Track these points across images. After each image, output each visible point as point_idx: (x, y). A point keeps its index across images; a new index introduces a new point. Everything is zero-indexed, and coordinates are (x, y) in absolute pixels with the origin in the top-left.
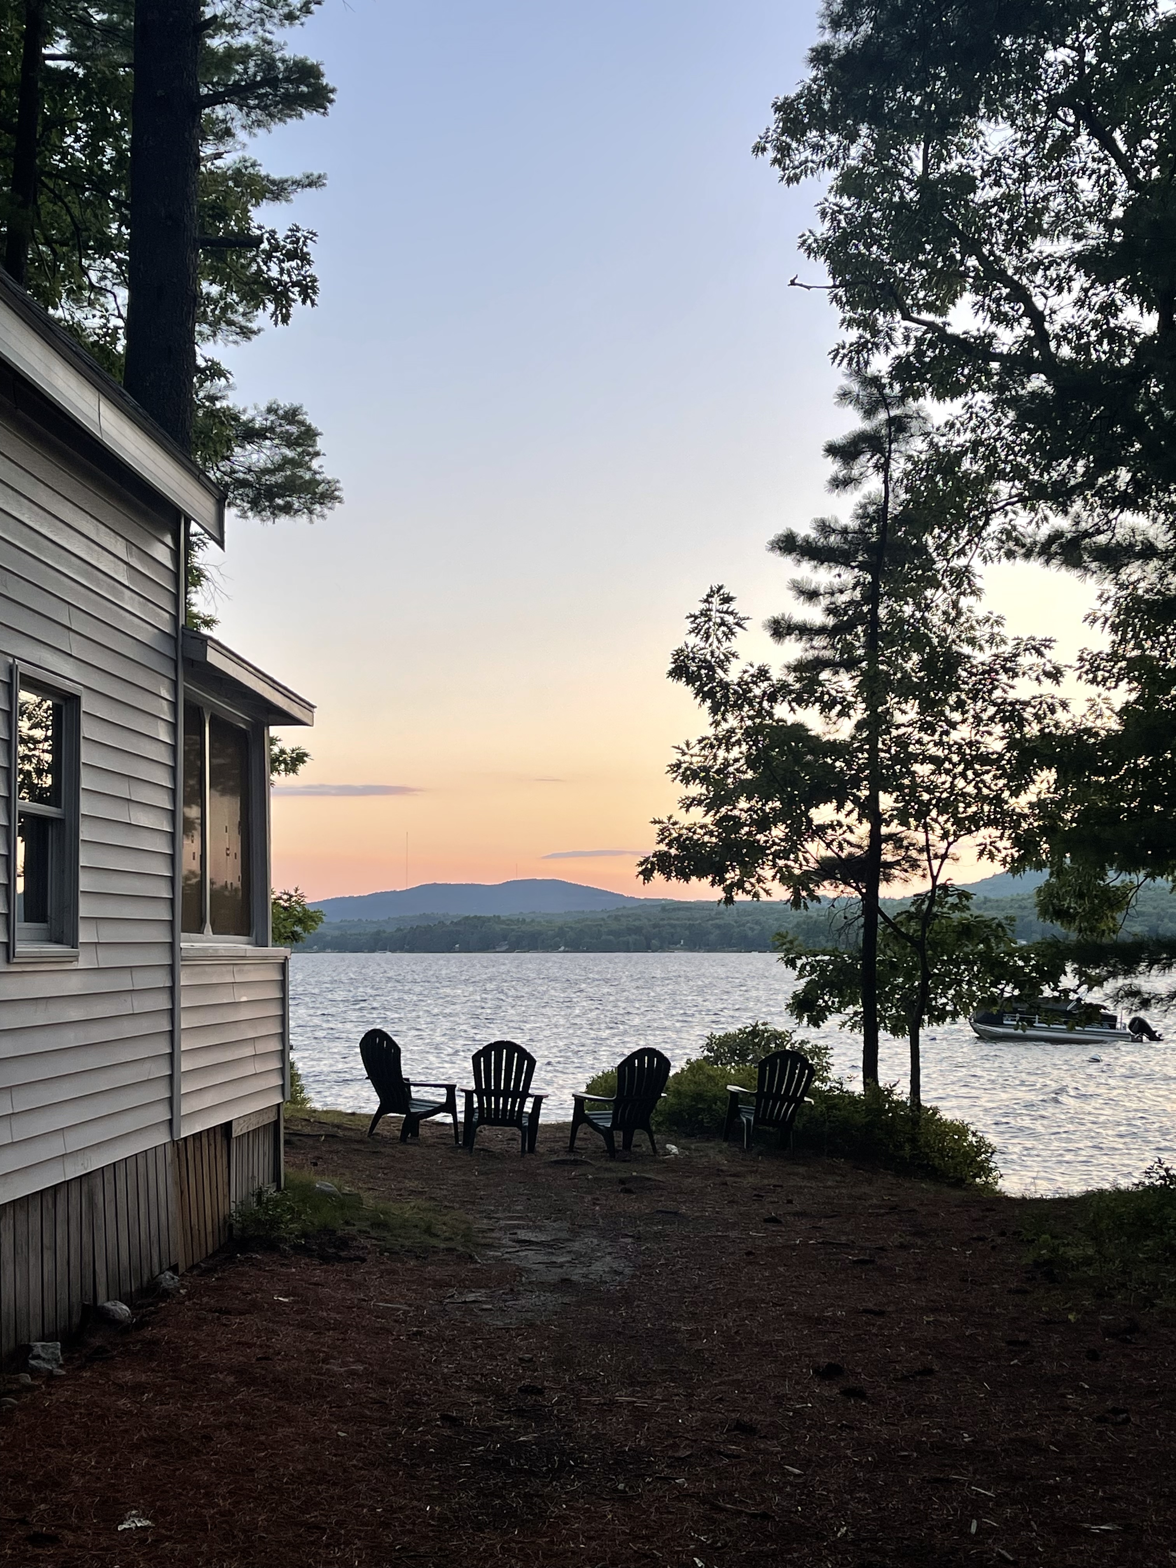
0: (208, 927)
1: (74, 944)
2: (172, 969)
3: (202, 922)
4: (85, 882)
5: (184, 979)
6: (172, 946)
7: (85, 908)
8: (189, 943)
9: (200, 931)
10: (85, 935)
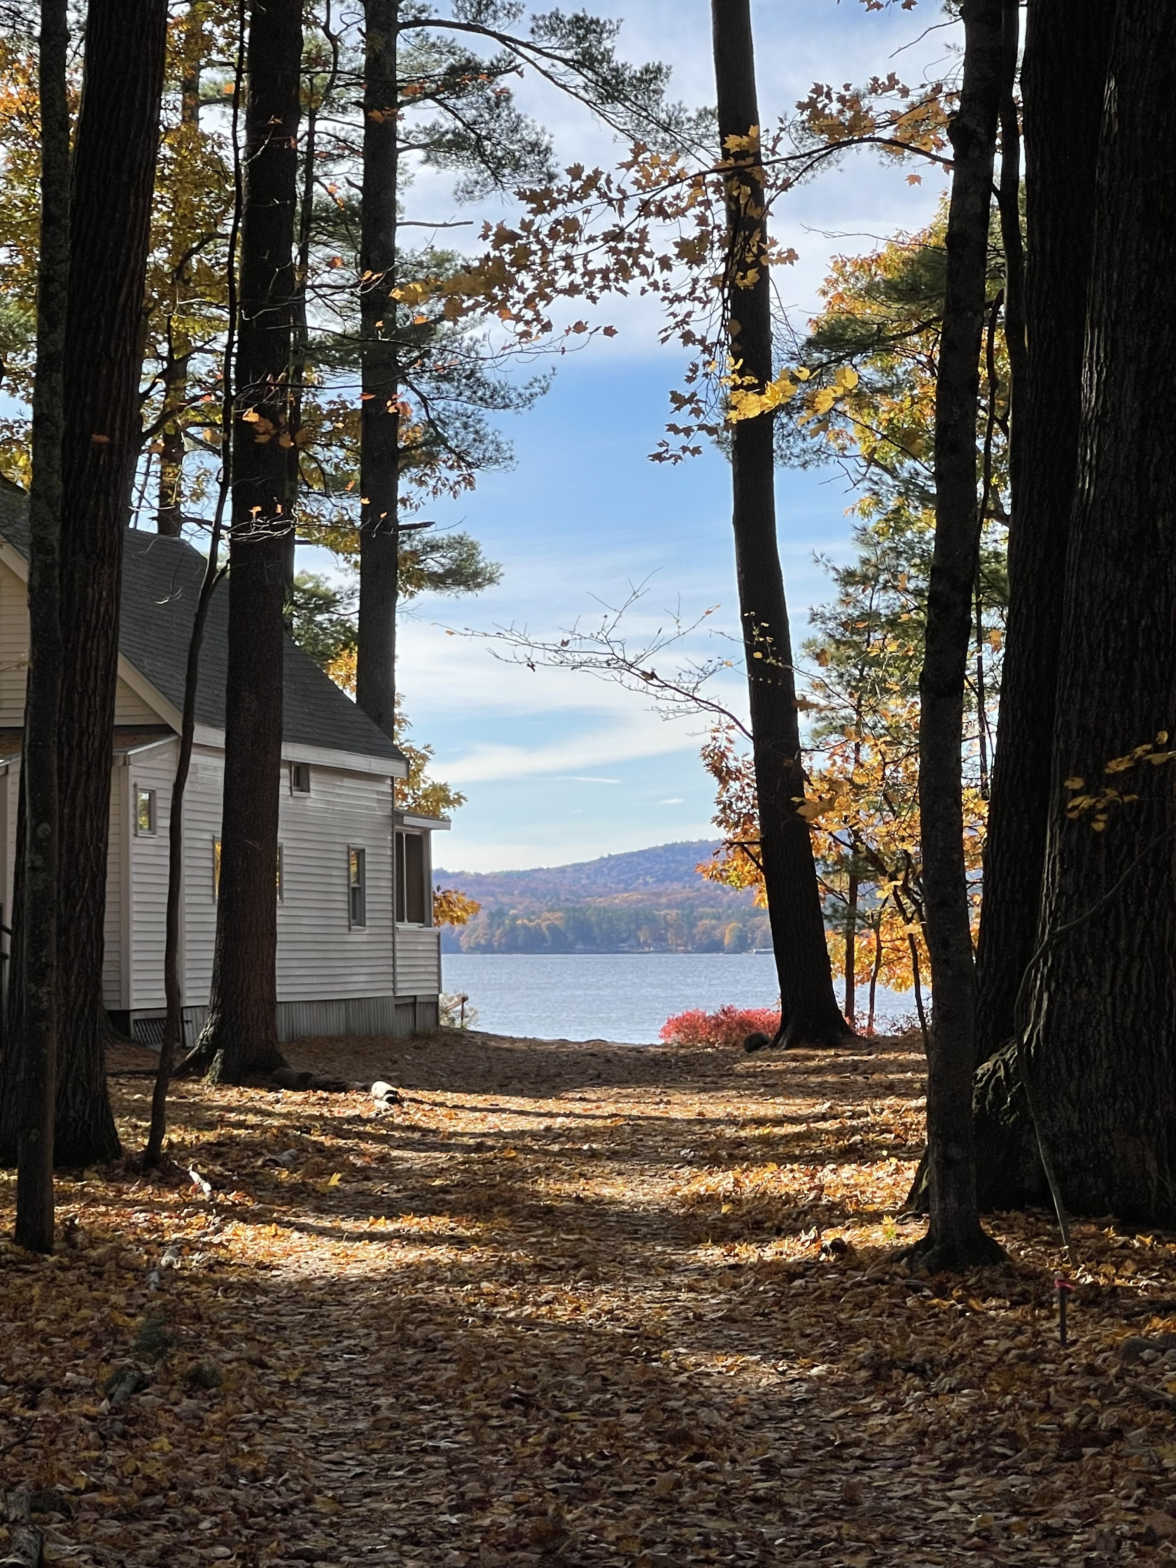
0: (407, 920)
1: (365, 926)
2: (393, 935)
3: (405, 918)
4: (367, 907)
5: (397, 939)
6: (393, 927)
7: (368, 915)
8: (399, 925)
9: (404, 921)
10: (368, 923)
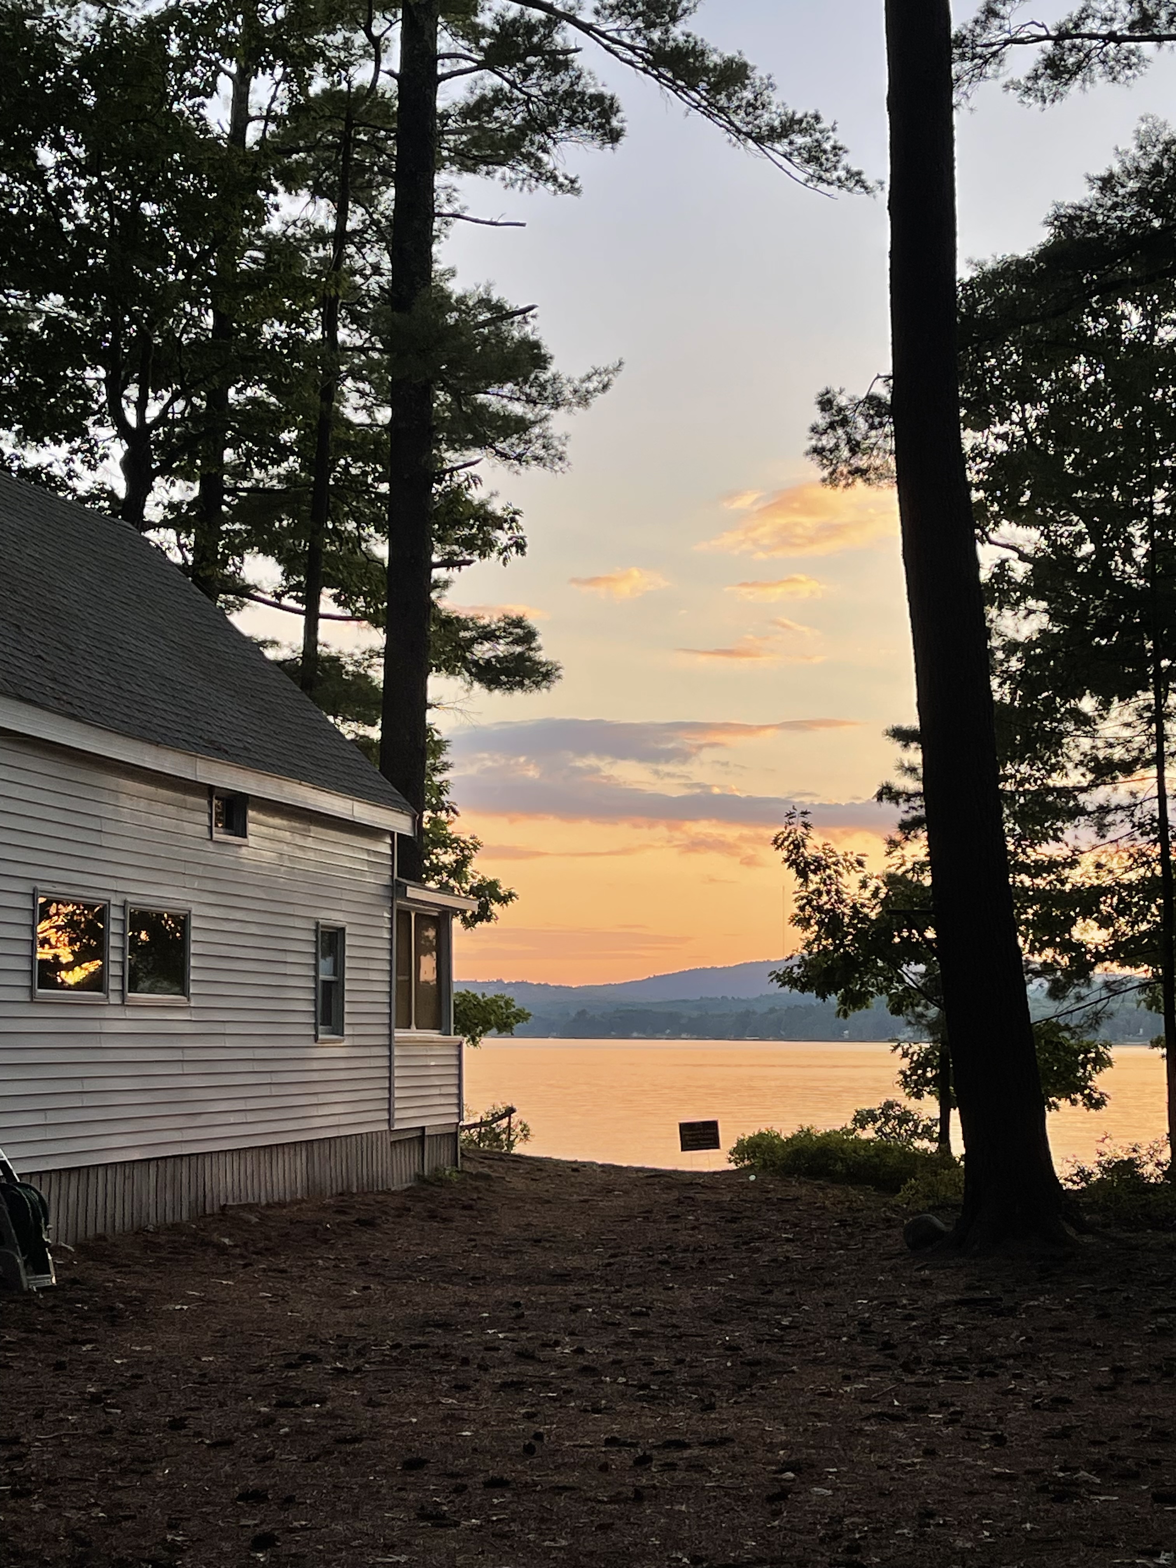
0: (413, 1026)
1: (343, 1035)
2: (390, 1047)
3: (410, 1023)
4: (347, 1008)
5: (396, 1052)
6: (390, 1035)
7: (347, 1019)
8: (399, 1034)
9: (409, 1028)
10: (347, 1031)
